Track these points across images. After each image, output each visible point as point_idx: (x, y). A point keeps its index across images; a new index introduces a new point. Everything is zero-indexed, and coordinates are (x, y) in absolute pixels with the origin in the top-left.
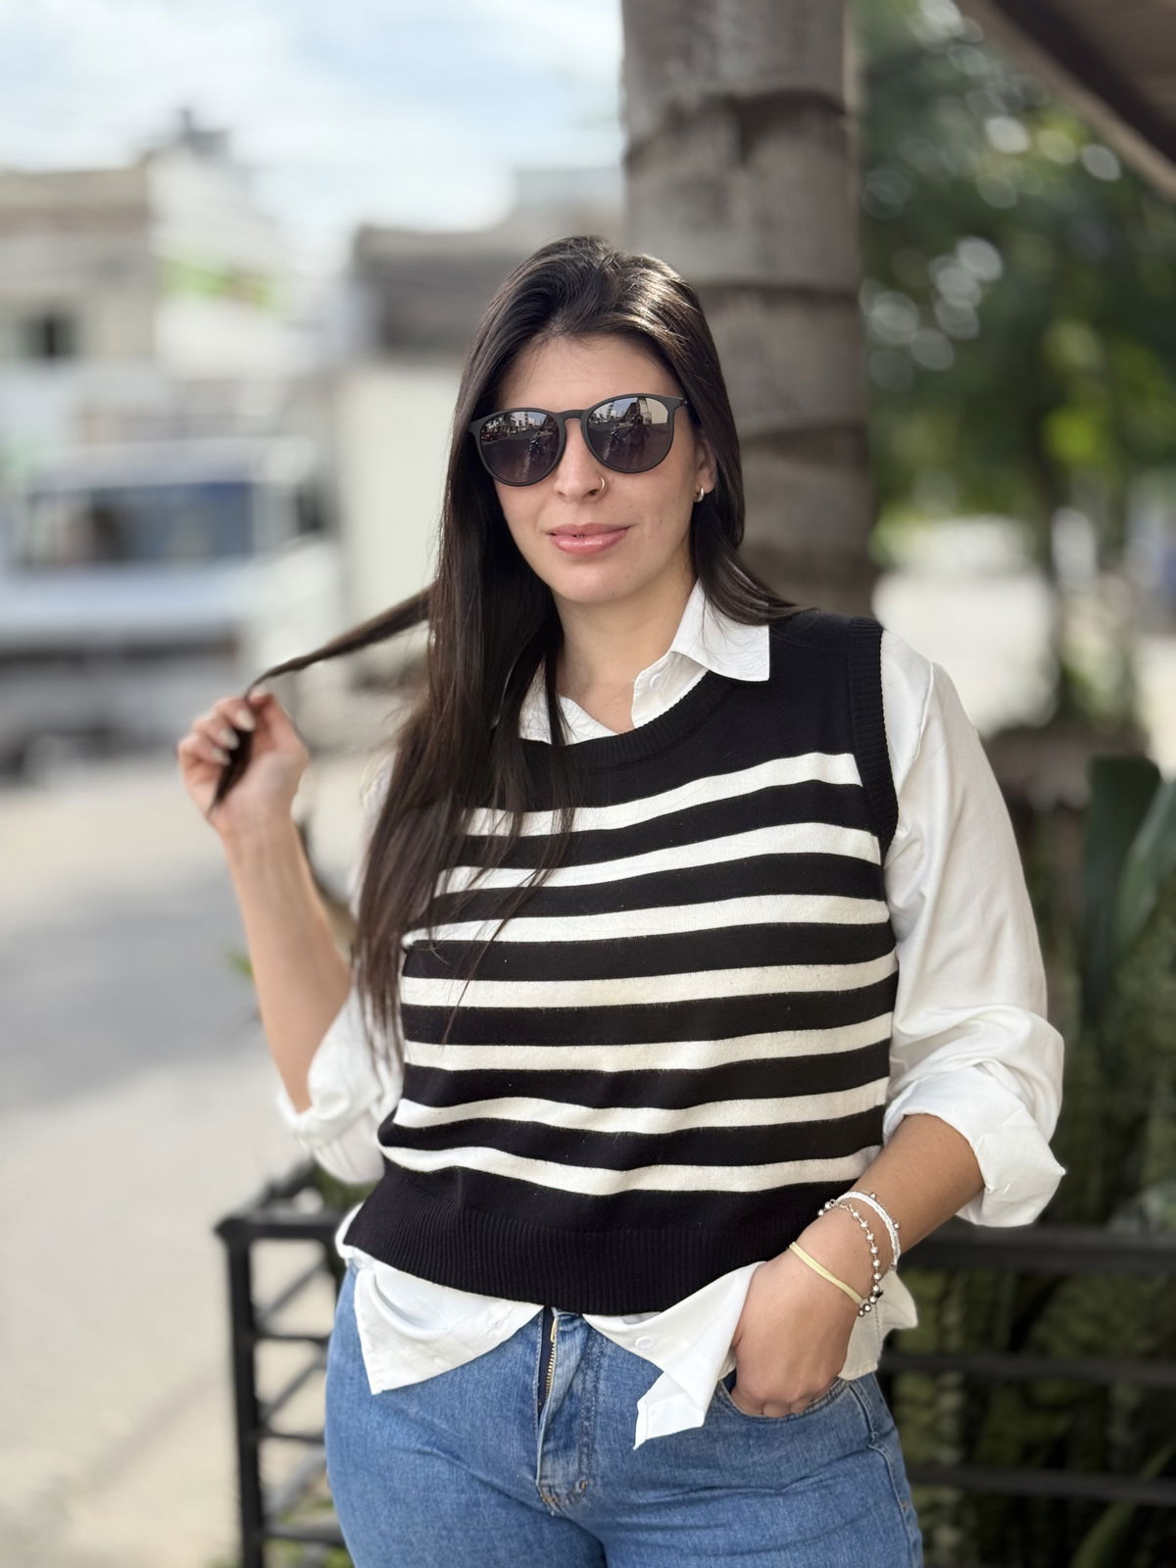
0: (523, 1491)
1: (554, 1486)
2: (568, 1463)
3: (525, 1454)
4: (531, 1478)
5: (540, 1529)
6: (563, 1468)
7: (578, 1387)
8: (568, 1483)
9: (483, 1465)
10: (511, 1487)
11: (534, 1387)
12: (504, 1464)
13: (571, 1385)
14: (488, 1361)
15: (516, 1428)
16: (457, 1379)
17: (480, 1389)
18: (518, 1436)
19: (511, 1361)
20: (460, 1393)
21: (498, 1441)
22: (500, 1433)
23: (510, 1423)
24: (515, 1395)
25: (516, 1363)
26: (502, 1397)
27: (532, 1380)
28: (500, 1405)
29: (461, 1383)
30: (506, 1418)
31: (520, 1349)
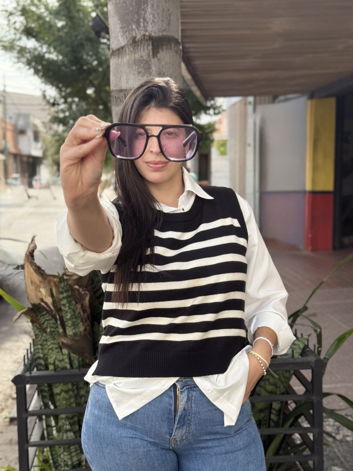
1: (176, 438)
2: (182, 430)
3: (168, 430)
4: (169, 437)
6: (181, 432)
7: (186, 407)
8: (181, 436)
11: (173, 410)
14: (157, 404)
15: (166, 423)
16: (146, 412)
17: (155, 413)
18: (167, 425)
19: (165, 403)
20: (147, 416)
21: (159, 428)
22: (161, 426)
23: (164, 422)
24: (167, 413)
25: (166, 403)
26: (162, 414)
27: (172, 408)
28: (162, 417)
29: (147, 413)
30: (163, 421)
31: (167, 399)
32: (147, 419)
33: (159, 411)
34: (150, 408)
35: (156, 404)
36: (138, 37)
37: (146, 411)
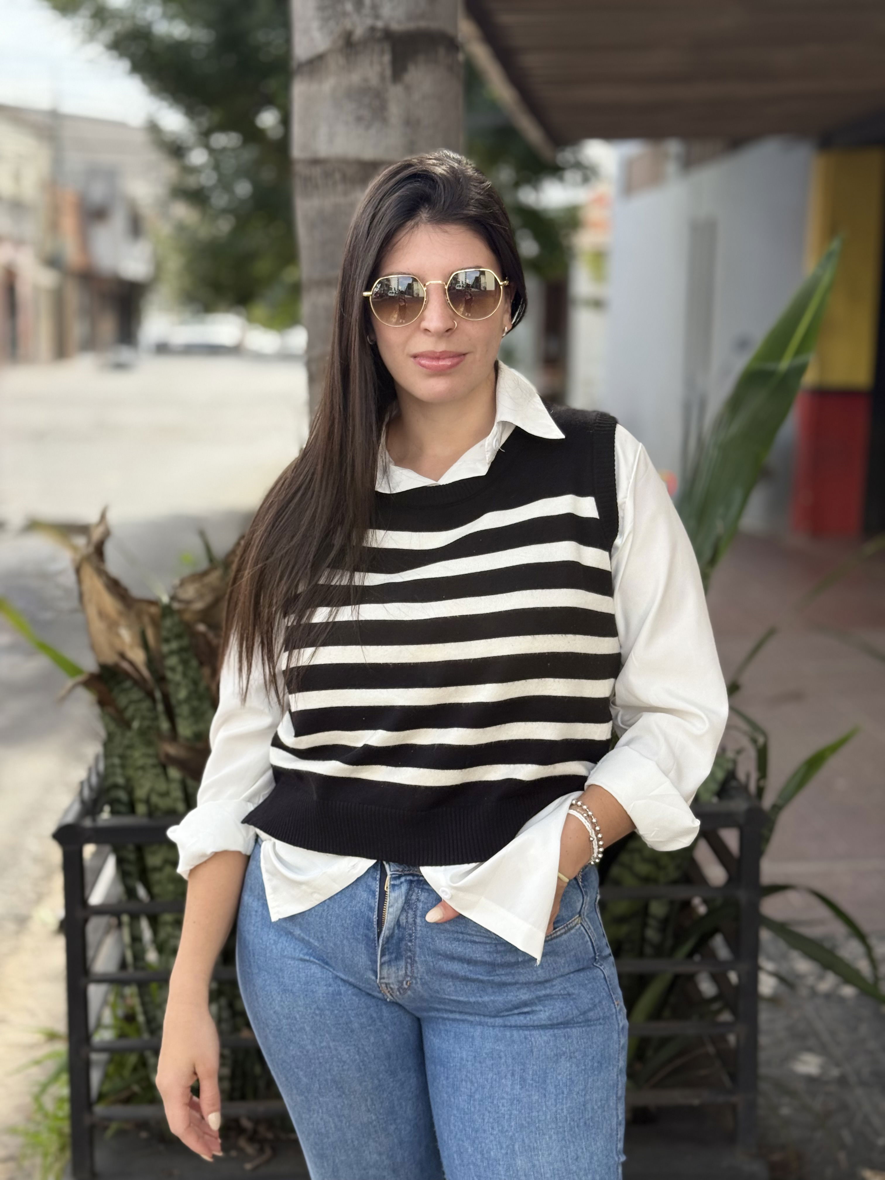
0: (368, 986)
1: (389, 984)
2: (398, 969)
3: (370, 963)
4: (374, 978)
5: (381, 1010)
6: (395, 973)
7: (403, 920)
8: (399, 981)
9: (342, 970)
10: (361, 984)
11: (375, 920)
12: (356, 969)
13: (398, 921)
14: (345, 902)
15: (363, 946)
16: (325, 914)
17: (340, 920)
18: (365, 952)
19: (359, 902)
20: (327, 923)
21: (352, 955)
22: (353, 949)
23: (359, 943)
24: (363, 924)
25: (363, 904)
26: (354, 926)
27: (373, 915)
28: (353, 931)
29: (327, 917)
30: (357, 939)
31: (365, 895)
32: (327, 930)
33: (348, 917)
34: (331, 906)
35: (343, 901)
36: (359, 32)
37: (324, 910)
